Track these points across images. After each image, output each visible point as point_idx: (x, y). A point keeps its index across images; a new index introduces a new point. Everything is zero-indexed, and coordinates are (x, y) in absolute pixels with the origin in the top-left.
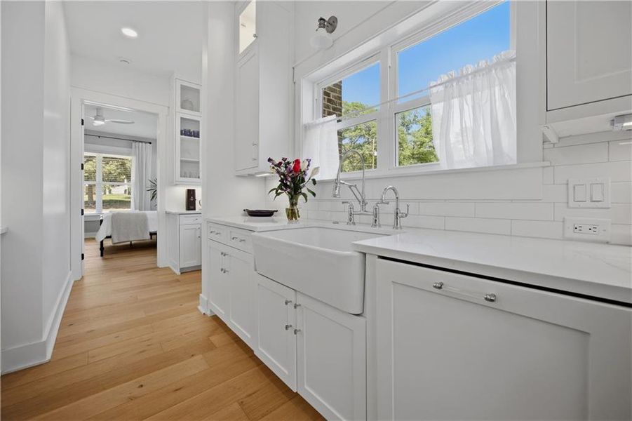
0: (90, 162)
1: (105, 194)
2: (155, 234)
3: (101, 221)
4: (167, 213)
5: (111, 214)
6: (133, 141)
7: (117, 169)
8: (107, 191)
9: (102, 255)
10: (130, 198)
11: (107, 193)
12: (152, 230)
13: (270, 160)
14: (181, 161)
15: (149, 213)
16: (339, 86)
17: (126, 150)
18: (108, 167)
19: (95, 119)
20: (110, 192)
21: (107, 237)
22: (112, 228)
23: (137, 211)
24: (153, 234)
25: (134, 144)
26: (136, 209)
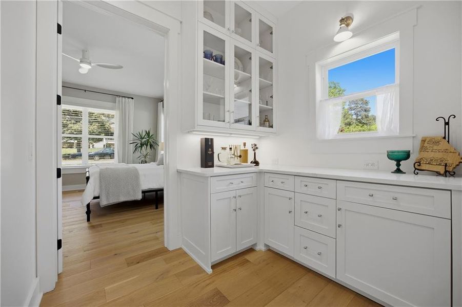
0: (78, 123)
1: (89, 148)
3: (88, 178)
4: (179, 172)
5: (98, 170)
6: (117, 95)
8: (91, 145)
9: (88, 220)
11: (91, 147)
17: (110, 104)
18: (92, 127)
19: (81, 62)
20: (93, 146)
21: (95, 198)
22: (101, 187)
25: (117, 99)
26: (120, 162)
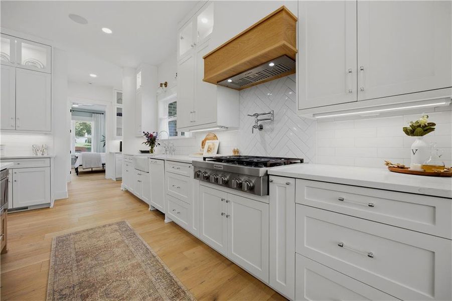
2: (105, 164)
4: (110, 153)
6: (93, 113)
7: (81, 126)
9: (77, 175)
10: (91, 146)
12: (103, 162)
13: (144, 132)
14: (117, 128)
15: (102, 154)
16: (176, 102)
21: (80, 166)
22: (83, 161)
23: (95, 153)
24: (103, 165)
25: (93, 114)
26: (94, 151)
